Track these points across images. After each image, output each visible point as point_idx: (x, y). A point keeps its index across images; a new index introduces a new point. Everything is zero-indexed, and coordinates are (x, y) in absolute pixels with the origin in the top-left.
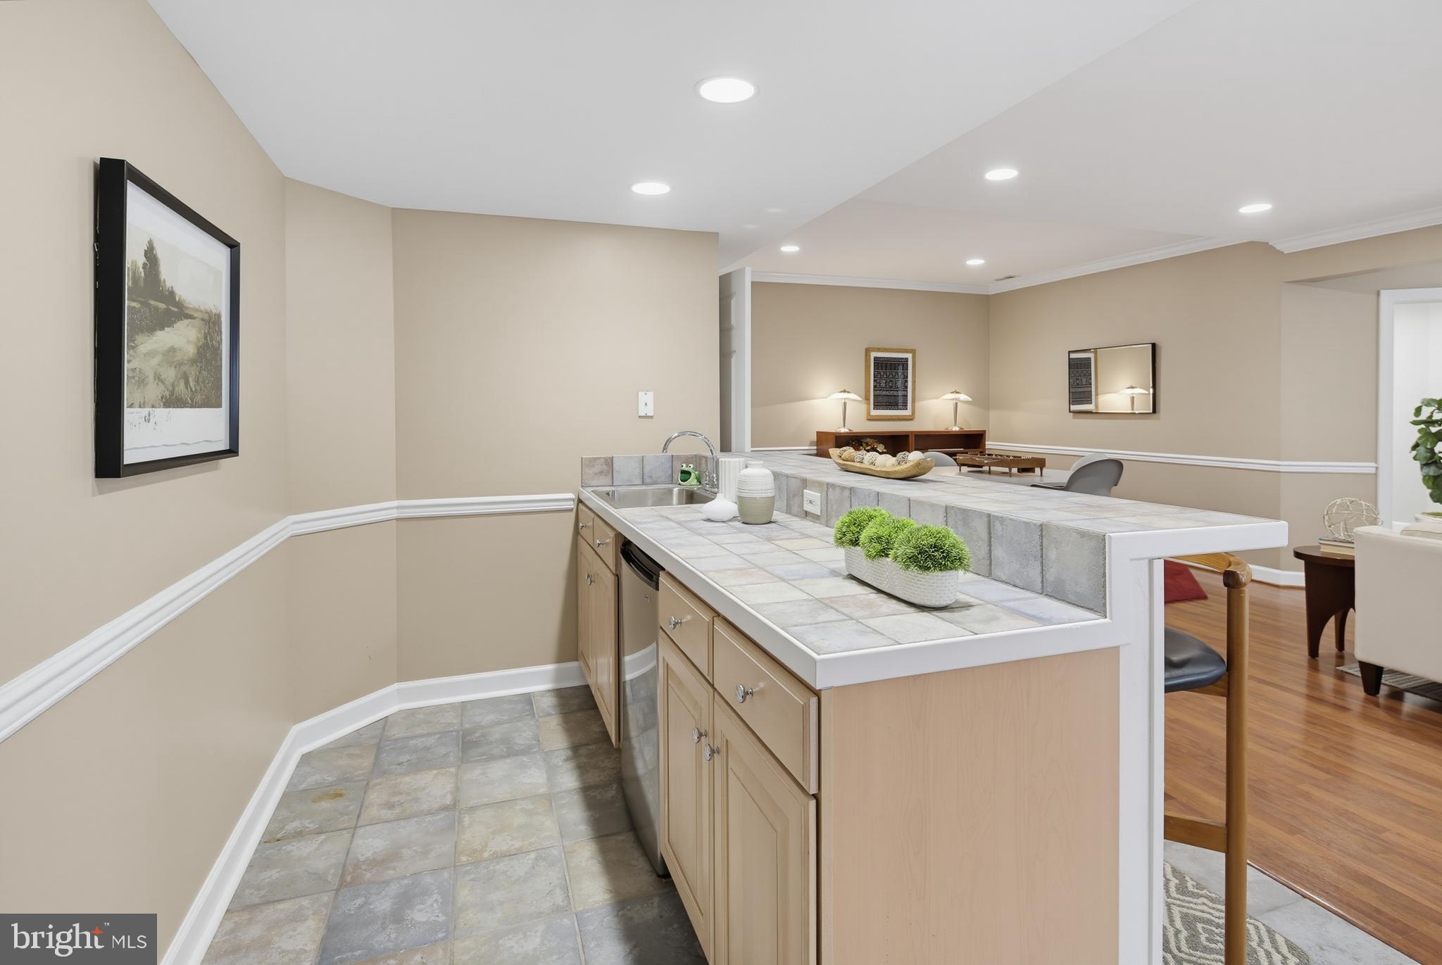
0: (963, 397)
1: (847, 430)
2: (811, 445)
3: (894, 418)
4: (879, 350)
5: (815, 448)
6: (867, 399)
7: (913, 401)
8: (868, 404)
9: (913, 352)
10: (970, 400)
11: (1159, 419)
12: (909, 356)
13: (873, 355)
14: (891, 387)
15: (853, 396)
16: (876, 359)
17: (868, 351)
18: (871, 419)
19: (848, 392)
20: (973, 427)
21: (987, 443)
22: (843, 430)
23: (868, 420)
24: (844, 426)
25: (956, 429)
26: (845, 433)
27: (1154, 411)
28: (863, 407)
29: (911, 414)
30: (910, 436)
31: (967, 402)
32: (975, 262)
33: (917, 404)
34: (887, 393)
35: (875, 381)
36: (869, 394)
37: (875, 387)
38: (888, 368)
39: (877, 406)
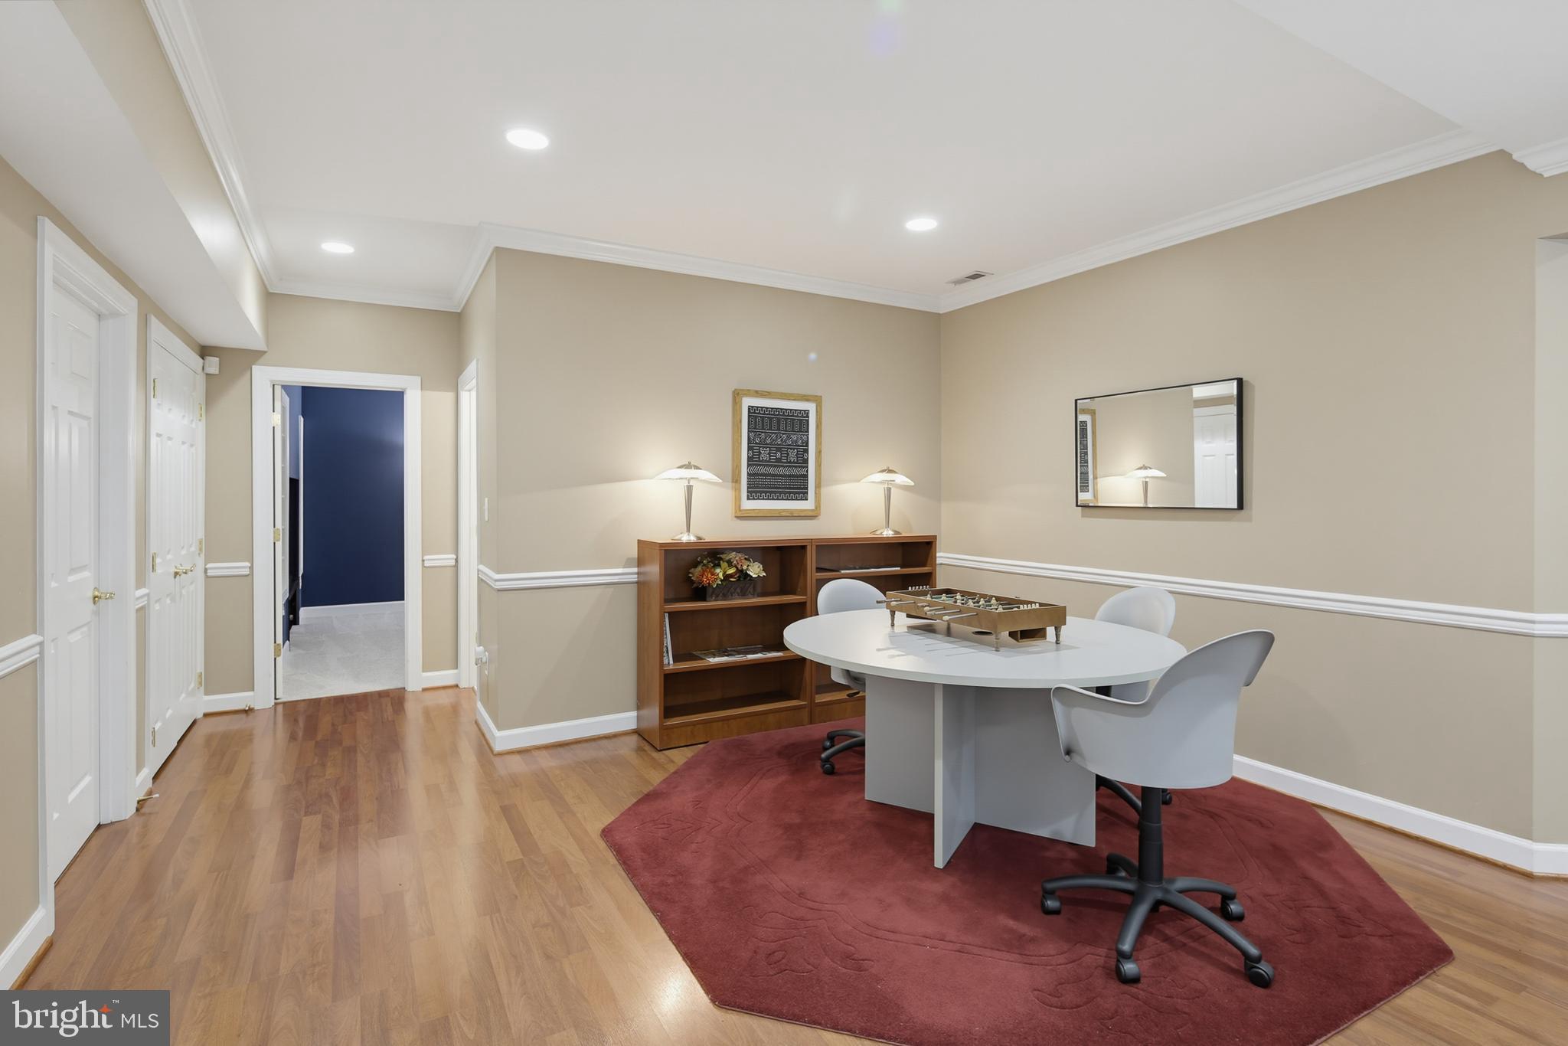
0: (901, 479)
1: (693, 539)
2: (627, 565)
3: (784, 514)
4: (758, 394)
5: (635, 570)
6: (736, 480)
7: (818, 486)
8: (738, 490)
9: (817, 400)
10: (913, 484)
11: (1250, 520)
12: (811, 407)
13: (748, 402)
14: (779, 460)
15: (705, 475)
16: (751, 409)
17: (737, 395)
18: (743, 516)
19: (697, 468)
20: (916, 530)
21: (938, 555)
22: (685, 538)
23: (737, 517)
24: (688, 530)
25: (888, 533)
26: (688, 544)
27: (1241, 505)
28: (728, 493)
29: (813, 507)
30: (809, 548)
31: (906, 488)
32: (921, 224)
33: (824, 491)
34: (772, 471)
35: (749, 448)
36: (740, 472)
37: (749, 459)
38: (775, 426)
39: (754, 493)
